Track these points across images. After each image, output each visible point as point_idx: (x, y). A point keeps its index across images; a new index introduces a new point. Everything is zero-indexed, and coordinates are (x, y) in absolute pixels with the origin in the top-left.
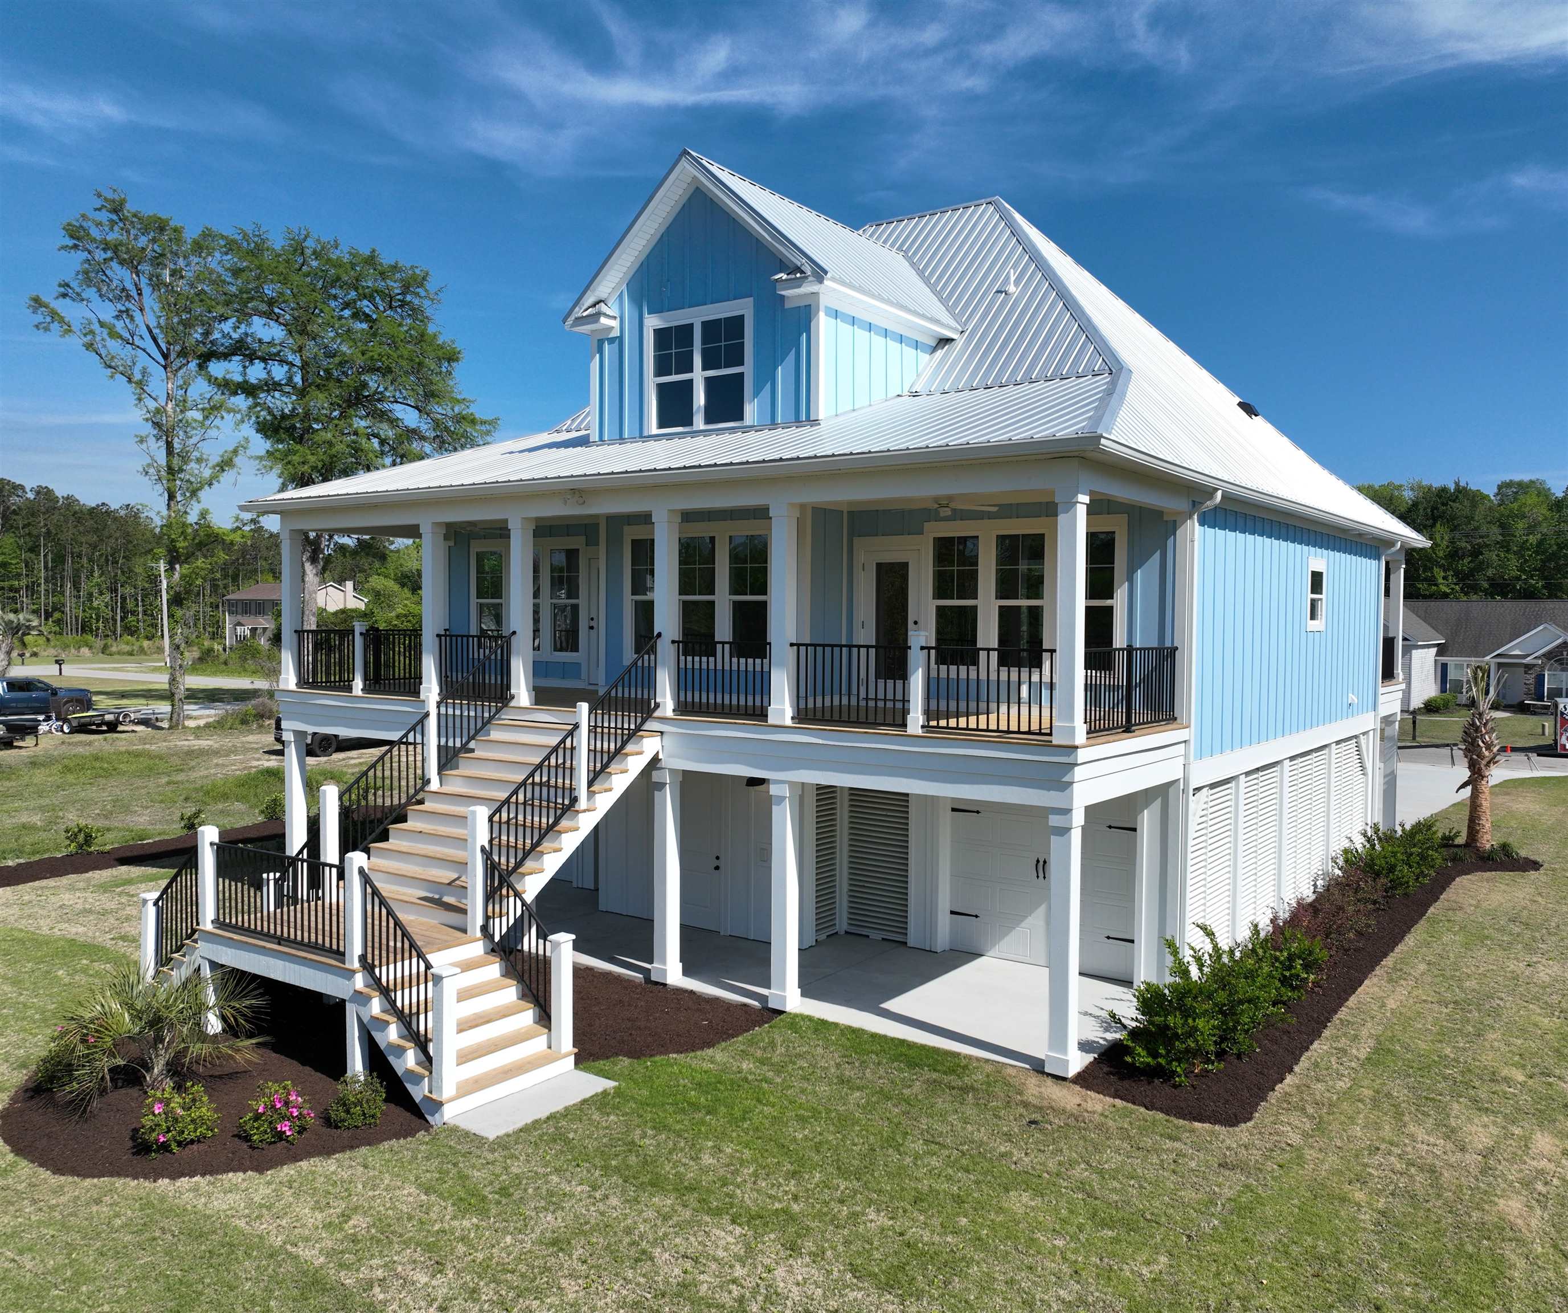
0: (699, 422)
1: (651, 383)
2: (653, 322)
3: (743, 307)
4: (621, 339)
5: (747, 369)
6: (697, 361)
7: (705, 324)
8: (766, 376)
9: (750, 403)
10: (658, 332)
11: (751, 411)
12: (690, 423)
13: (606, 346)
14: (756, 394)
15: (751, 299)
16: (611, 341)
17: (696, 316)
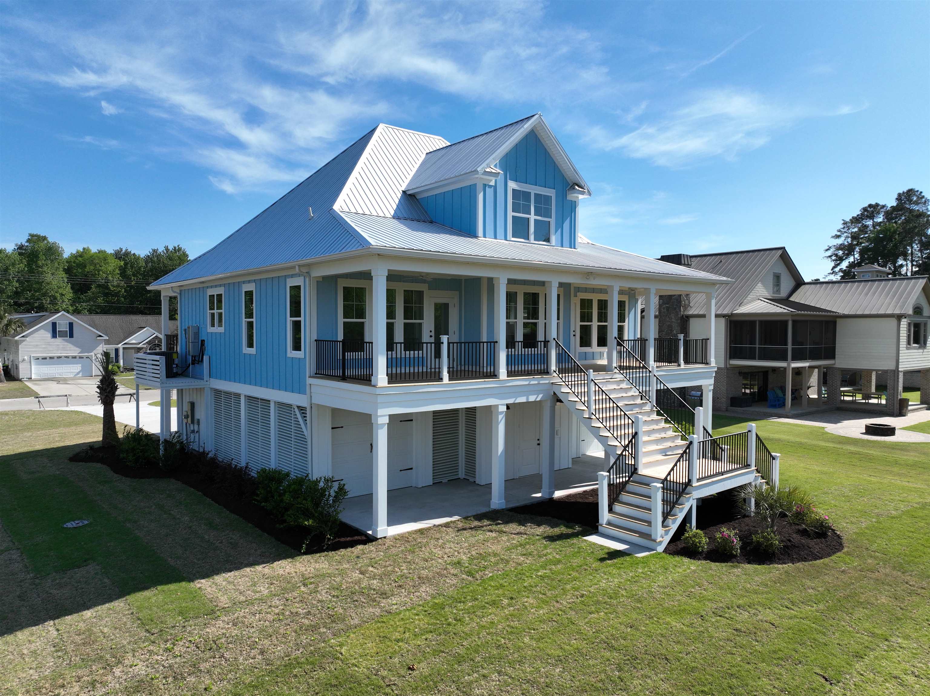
0: (532, 238)
1: (510, 214)
2: (511, 185)
3: (552, 193)
5: (552, 221)
6: (532, 210)
7: (535, 195)
8: (560, 226)
9: (553, 236)
10: (514, 191)
12: (528, 238)
14: (556, 232)
15: (555, 191)
16: (491, 187)
17: (533, 190)
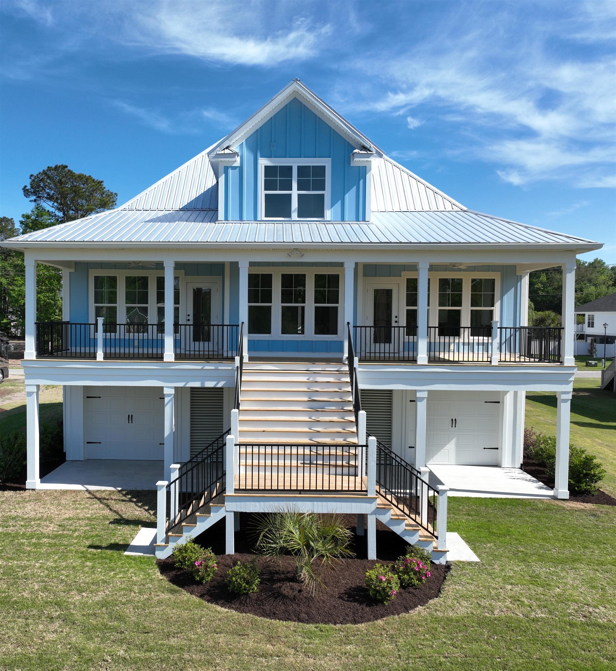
0: (294, 215)
1: (262, 193)
2: (263, 162)
3: (326, 162)
4: (241, 168)
5: (327, 193)
6: (295, 185)
7: (299, 168)
8: (339, 197)
9: (329, 210)
10: (266, 168)
11: (328, 214)
12: (289, 216)
13: (230, 171)
14: (332, 205)
15: (330, 159)
16: (234, 168)
17: (295, 163)
